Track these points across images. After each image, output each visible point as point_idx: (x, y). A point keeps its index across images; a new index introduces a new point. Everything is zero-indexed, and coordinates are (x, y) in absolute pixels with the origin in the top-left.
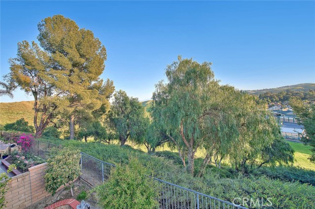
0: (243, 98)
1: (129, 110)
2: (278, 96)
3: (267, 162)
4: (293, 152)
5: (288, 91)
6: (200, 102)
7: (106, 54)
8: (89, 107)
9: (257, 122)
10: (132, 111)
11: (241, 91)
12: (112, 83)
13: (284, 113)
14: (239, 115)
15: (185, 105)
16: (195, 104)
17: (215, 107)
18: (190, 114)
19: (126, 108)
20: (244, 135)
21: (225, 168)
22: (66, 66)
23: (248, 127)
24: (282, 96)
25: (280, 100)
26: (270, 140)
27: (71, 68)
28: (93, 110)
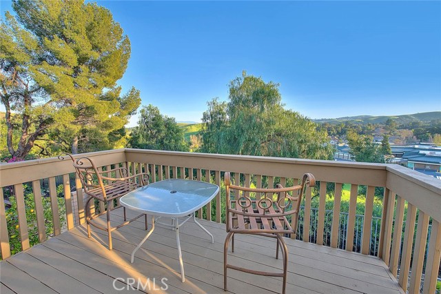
1: (163, 134)
2: (336, 128)
5: (347, 123)
7: (130, 49)
8: (106, 126)
10: (166, 136)
12: (138, 94)
13: (340, 148)
14: (302, 142)
19: (159, 131)
22: (68, 60)
23: (308, 154)
24: (340, 129)
25: (338, 133)
27: (76, 65)
28: (111, 131)
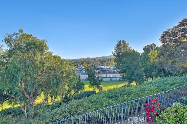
0: (64, 62)
3: (76, 92)
4: (84, 85)
6: (39, 65)
9: (70, 74)
11: (63, 59)
14: (62, 72)
15: (25, 67)
16: (35, 66)
17: (49, 68)
18: (30, 74)
20: (65, 82)
21: (57, 103)
23: (66, 77)
24: (82, 62)
26: (75, 82)
